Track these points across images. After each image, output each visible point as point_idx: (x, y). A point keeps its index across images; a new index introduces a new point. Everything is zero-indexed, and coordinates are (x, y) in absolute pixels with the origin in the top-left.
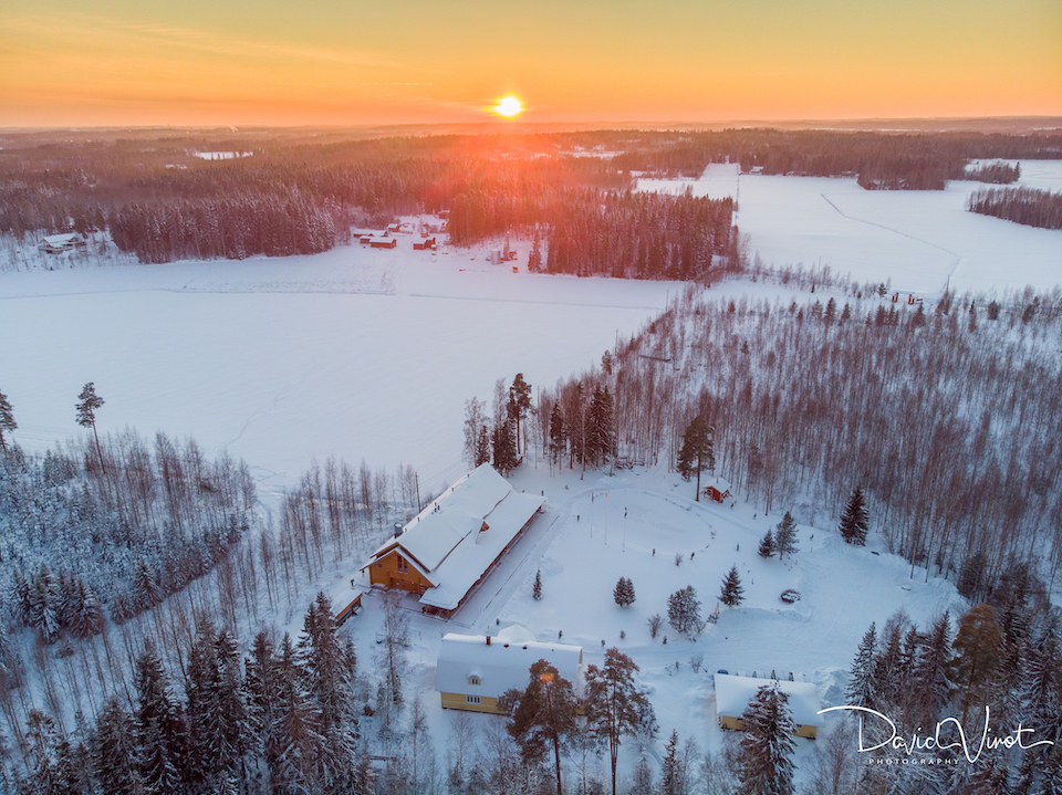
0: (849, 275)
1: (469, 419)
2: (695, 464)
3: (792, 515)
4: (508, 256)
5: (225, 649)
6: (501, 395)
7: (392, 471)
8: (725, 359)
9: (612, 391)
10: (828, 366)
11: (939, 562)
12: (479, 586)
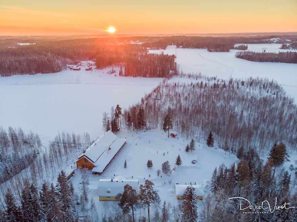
0: (206, 75)
1: (104, 118)
2: (167, 127)
3: (194, 140)
4: (113, 72)
5: (33, 189)
6: (113, 111)
7: (82, 134)
8: (174, 99)
9: (144, 109)
10: (202, 99)
11: (232, 150)
12: (109, 165)
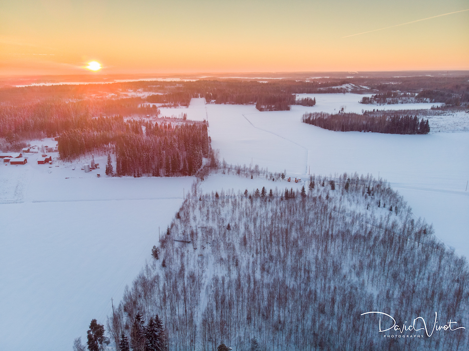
4: (94, 167)
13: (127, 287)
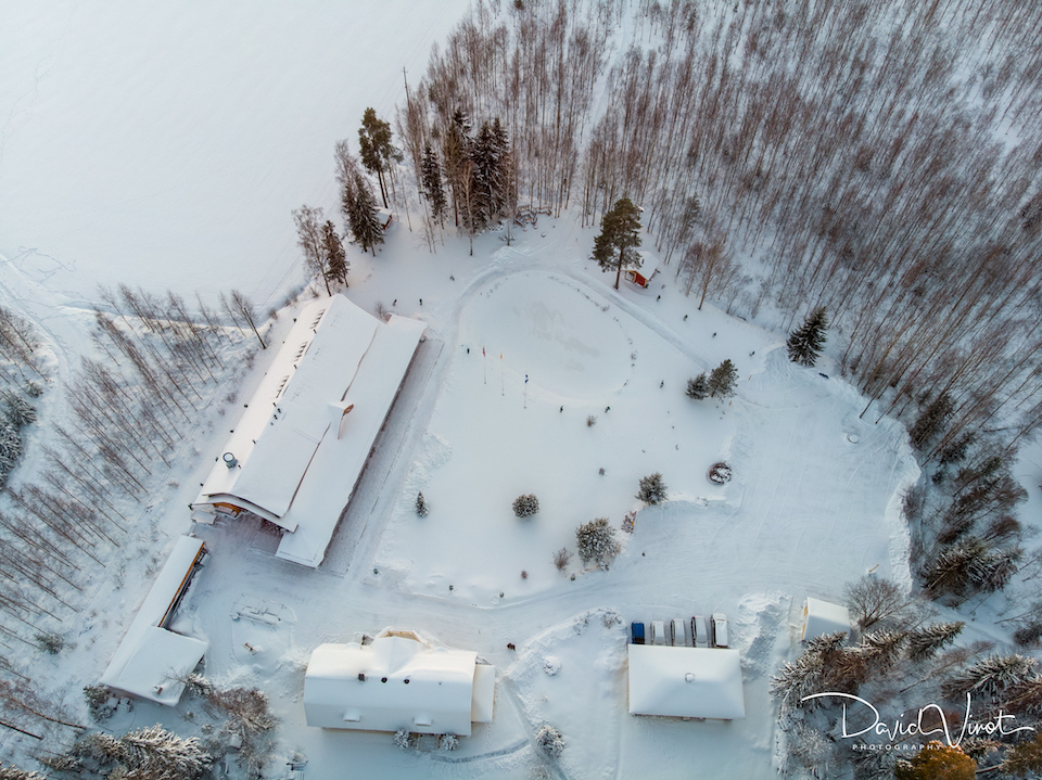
13: (435, 48)
